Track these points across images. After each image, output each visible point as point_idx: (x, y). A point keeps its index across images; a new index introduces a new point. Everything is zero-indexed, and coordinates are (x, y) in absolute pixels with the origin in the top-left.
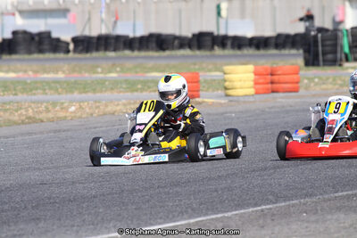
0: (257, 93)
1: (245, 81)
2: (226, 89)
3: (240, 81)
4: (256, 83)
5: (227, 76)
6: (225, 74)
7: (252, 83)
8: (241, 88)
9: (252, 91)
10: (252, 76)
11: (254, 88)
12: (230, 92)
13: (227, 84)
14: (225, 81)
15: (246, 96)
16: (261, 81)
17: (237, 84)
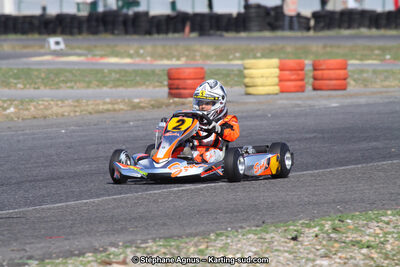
0: (282, 91)
1: (267, 77)
2: (247, 86)
3: (262, 77)
4: (281, 80)
5: (246, 72)
6: (245, 68)
7: (276, 80)
8: (263, 85)
9: (276, 89)
10: (276, 71)
11: (278, 85)
12: (251, 90)
13: (247, 80)
14: (245, 77)
15: (269, 94)
16: (293, 77)
17: (259, 81)
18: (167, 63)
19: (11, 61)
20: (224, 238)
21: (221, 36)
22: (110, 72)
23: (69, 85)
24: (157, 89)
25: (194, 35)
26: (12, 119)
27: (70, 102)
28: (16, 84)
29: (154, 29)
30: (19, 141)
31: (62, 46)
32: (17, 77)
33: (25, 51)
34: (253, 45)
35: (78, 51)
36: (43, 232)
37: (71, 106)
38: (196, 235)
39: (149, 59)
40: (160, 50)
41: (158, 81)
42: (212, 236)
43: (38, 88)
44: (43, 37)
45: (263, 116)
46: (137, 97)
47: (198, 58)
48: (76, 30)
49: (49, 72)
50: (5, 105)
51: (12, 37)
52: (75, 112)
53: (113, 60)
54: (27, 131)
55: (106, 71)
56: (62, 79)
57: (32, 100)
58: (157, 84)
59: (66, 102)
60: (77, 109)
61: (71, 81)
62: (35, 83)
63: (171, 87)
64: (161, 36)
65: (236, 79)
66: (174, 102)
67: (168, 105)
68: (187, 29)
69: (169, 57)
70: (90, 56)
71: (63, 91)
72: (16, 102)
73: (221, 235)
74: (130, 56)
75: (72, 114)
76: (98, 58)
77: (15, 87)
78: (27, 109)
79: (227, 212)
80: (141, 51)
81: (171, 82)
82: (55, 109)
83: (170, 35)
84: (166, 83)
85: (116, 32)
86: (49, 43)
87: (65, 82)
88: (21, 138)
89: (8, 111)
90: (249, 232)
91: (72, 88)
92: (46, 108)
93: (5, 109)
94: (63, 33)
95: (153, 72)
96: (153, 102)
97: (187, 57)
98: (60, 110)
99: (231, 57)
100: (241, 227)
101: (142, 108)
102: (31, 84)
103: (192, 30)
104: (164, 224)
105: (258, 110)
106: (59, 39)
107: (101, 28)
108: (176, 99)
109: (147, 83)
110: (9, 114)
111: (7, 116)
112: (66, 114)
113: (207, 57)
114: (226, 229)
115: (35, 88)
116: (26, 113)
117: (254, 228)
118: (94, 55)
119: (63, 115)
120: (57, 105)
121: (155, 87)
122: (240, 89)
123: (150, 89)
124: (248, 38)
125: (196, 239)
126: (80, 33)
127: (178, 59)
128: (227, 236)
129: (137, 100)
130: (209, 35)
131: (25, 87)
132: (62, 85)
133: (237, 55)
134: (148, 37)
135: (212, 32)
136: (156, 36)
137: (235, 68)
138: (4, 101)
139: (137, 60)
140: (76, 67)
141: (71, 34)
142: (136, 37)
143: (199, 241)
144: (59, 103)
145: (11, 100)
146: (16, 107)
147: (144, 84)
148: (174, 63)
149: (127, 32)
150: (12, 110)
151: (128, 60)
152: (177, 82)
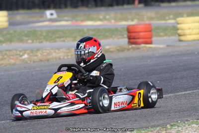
18: (125, 23)
19: (23, 26)
20: (176, 127)
21: (159, 6)
22: (88, 30)
23: (62, 39)
24: (120, 40)
25: (141, 6)
26: (27, 63)
27: (64, 50)
28: (27, 40)
29: (114, 3)
30: (33, 75)
31: (55, 16)
32: (27, 35)
33: (31, 20)
34: (180, 10)
35: (66, 18)
36: (56, 128)
37: (64, 52)
38: (157, 126)
39: (113, 21)
40: (119, 15)
41: (120, 35)
42: (168, 126)
43: (42, 42)
44: (42, 11)
45: (192, 54)
46: (107, 45)
47: (145, 19)
48: (63, 6)
49: (48, 32)
50: (21, 54)
51: (21, 11)
52: (68, 56)
53: (89, 23)
54: (38, 69)
55: (85, 30)
56: (57, 35)
57: (38, 50)
58: (120, 37)
59: (61, 50)
60: (69, 54)
61: (63, 37)
62: (40, 39)
63: (129, 38)
64: (120, 7)
65: (172, 31)
66: (132, 48)
67: (128, 50)
68: (137, 2)
69: (126, 19)
70: (74, 21)
71: (59, 43)
72: (28, 52)
73: (174, 125)
74: (101, 20)
75: (66, 57)
76: (79, 22)
77: (27, 42)
78: (36, 56)
79: (176, 112)
80: (108, 17)
81: (130, 34)
82: (54, 55)
83: (126, 6)
84: (126, 36)
85: (90, 5)
86: (46, 14)
87: (60, 37)
88: (34, 73)
89: (23, 57)
90: (193, 123)
91: (64, 41)
92: (48, 54)
93: (21, 56)
94: (55, 7)
95: (117, 30)
96: (118, 48)
97: (138, 19)
98: (58, 55)
99: (167, 18)
100: (187, 120)
101: (112, 52)
102: (37, 40)
103: (140, 2)
104: (136, 120)
105: (188, 50)
106: (53, 11)
107: (80, 4)
108: (134, 46)
109: (114, 36)
110: (25, 59)
111: (23, 60)
112: (62, 57)
113: (151, 19)
114: (177, 122)
115: (40, 42)
116: (35, 58)
117: (195, 121)
118: (77, 21)
119: (60, 59)
120: (55, 52)
121: (118, 39)
122: (176, 38)
123: (116, 40)
124: (177, 7)
125: (158, 129)
126: (66, 7)
127: (132, 20)
128: (178, 126)
129: (107, 47)
130: (151, 5)
131: (33, 42)
132: (57, 40)
133: (171, 16)
134: (110, 8)
135: (153, 3)
136: (116, 7)
137: (171, 25)
138: (20, 51)
139: (105, 22)
140: (66, 28)
141: (60, 8)
142: (103, 8)
143: (160, 130)
144: (57, 51)
145: (25, 51)
146: (28, 54)
147: (111, 37)
148: (130, 23)
149: (96, 6)
150: (26, 56)
151: (99, 23)
152: (133, 34)
